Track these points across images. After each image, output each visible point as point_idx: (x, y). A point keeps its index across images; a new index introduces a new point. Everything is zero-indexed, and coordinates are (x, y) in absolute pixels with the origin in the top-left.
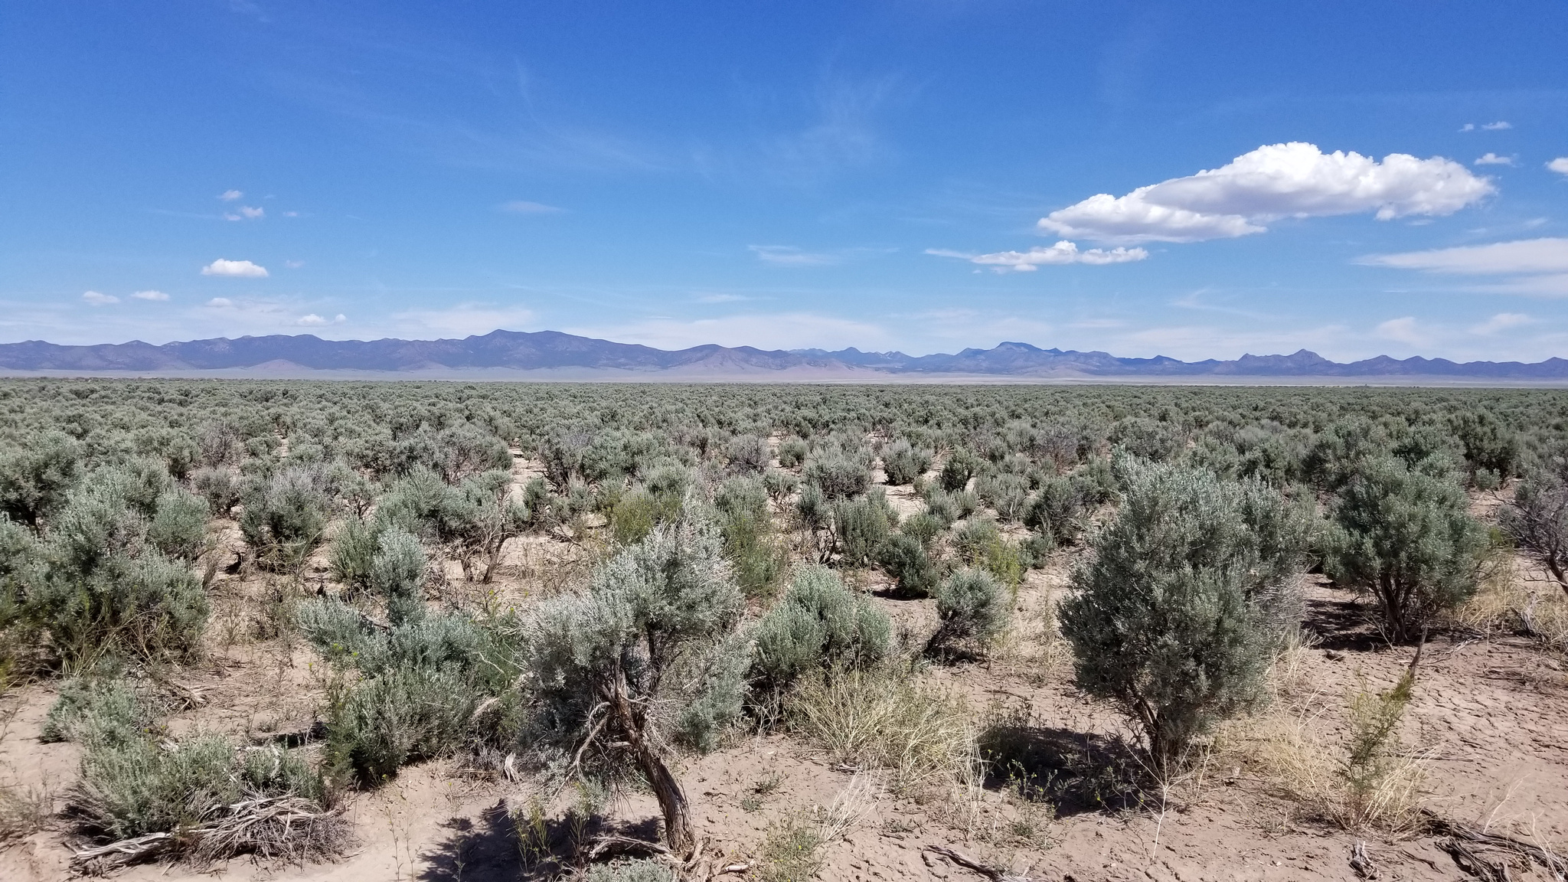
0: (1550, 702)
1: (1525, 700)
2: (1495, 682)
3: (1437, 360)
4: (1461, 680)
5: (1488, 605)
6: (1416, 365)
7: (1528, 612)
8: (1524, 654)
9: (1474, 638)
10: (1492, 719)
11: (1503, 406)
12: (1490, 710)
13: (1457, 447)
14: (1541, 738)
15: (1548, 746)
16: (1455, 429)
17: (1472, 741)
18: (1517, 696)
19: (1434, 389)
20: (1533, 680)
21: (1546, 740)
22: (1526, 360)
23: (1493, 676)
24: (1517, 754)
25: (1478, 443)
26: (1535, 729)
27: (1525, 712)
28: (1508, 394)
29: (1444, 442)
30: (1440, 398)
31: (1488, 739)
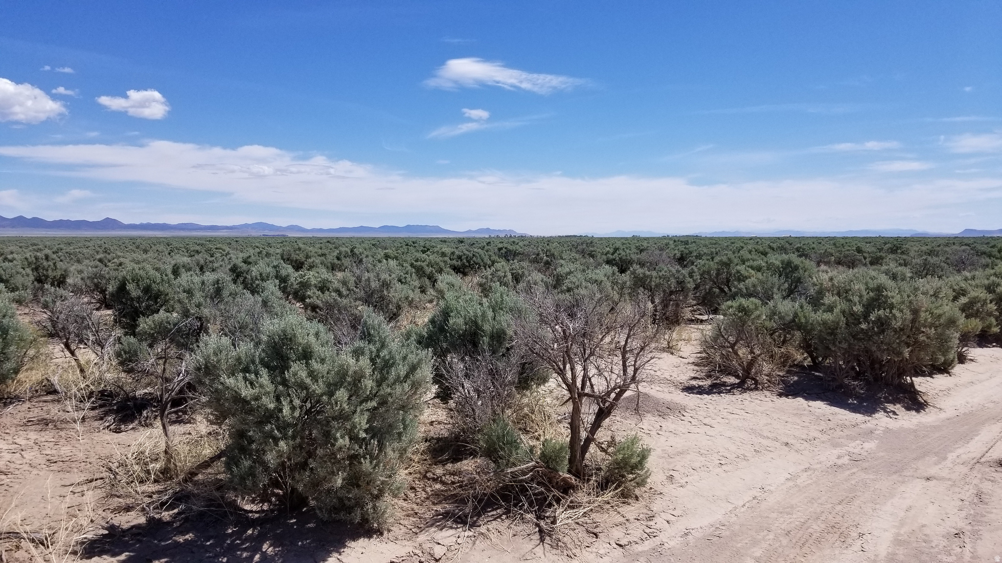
0: (62, 433)
1: (48, 435)
2: (30, 428)
3: (34, 218)
4: (8, 431)
5: (29, 378)
6: (20, 222)
7: (55, 380)
8: (50, 406)
9: (19, 401)
10: (22, 453)
11: (70, 249)
12: (23, 447)
13: (28, 275)
14: (52, 458)
15: (56, 462)
16: (30, 264)
17: (6, 471)
18: (43, 433)
19: (32, 237)
20: (54, 421)
21: (54, 459)
22: (91, 219)
23: (29, 424)
24: (35, 472)
25: (45, 272)
26: (50, 453)
27: (46, 443)
28: (77, 240)
29: (18, 273)
30: (33, 244)
31: (18, 467)
